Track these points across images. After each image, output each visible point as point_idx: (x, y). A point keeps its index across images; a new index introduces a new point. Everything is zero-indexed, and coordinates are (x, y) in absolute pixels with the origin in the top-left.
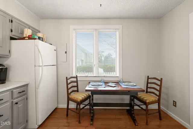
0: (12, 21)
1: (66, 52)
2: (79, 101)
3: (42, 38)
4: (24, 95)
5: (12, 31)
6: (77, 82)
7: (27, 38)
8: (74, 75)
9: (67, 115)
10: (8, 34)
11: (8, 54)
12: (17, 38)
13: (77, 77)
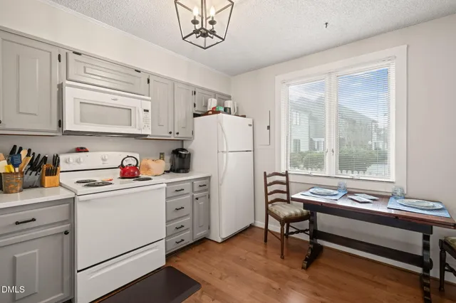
0: (195, 94)
1: (269, 127)
2: (282, 217)
3: (230, 108)
4: (206, 190)
5: (195, 106)
6: (287, 183)
7: (211, 112)
8: (283, 171)
9: (266, 241)
10: (192, 110)
11: (191, 136)
12: (200, 113)
13: (286, 175)
